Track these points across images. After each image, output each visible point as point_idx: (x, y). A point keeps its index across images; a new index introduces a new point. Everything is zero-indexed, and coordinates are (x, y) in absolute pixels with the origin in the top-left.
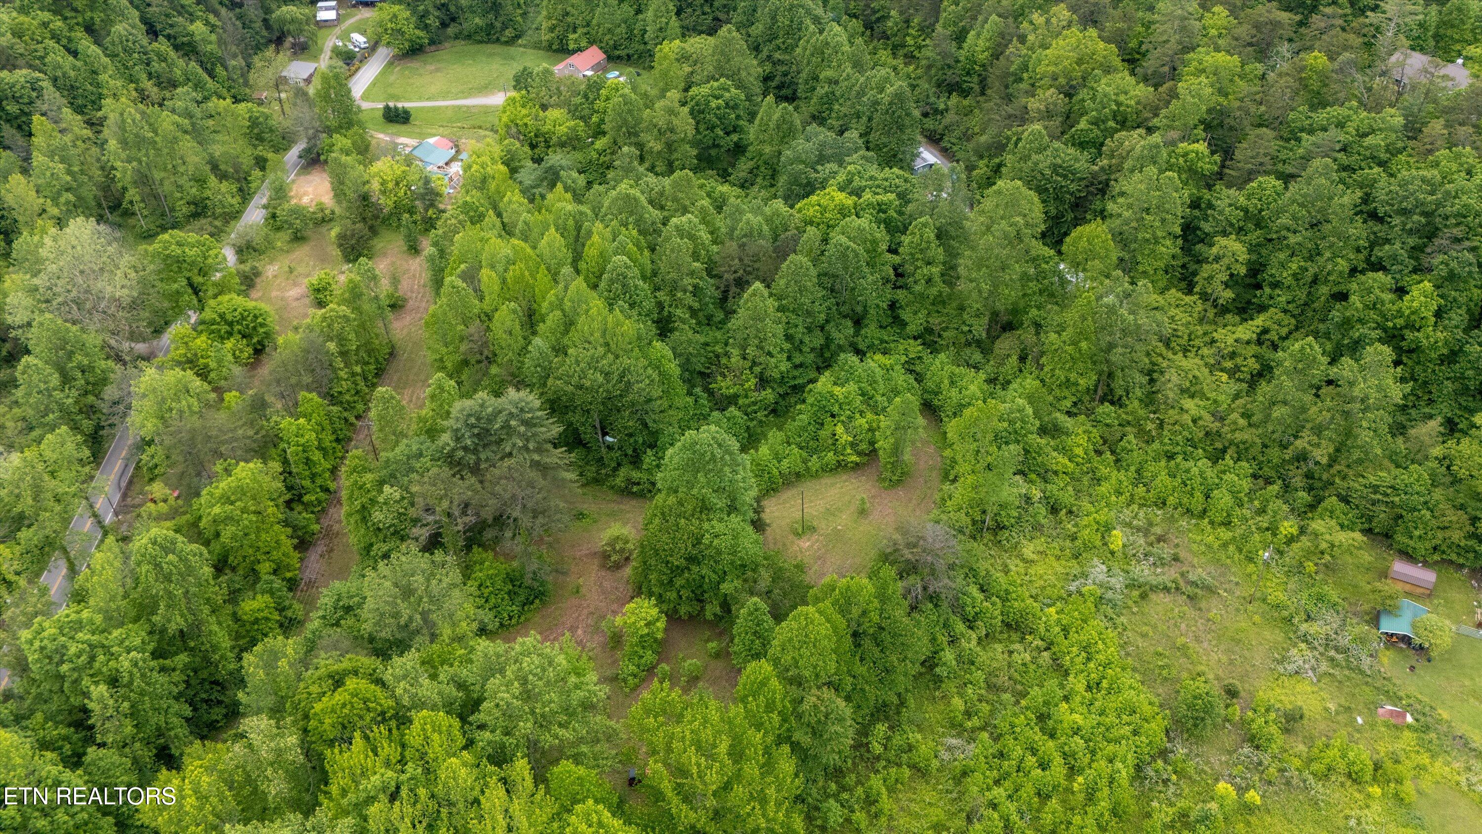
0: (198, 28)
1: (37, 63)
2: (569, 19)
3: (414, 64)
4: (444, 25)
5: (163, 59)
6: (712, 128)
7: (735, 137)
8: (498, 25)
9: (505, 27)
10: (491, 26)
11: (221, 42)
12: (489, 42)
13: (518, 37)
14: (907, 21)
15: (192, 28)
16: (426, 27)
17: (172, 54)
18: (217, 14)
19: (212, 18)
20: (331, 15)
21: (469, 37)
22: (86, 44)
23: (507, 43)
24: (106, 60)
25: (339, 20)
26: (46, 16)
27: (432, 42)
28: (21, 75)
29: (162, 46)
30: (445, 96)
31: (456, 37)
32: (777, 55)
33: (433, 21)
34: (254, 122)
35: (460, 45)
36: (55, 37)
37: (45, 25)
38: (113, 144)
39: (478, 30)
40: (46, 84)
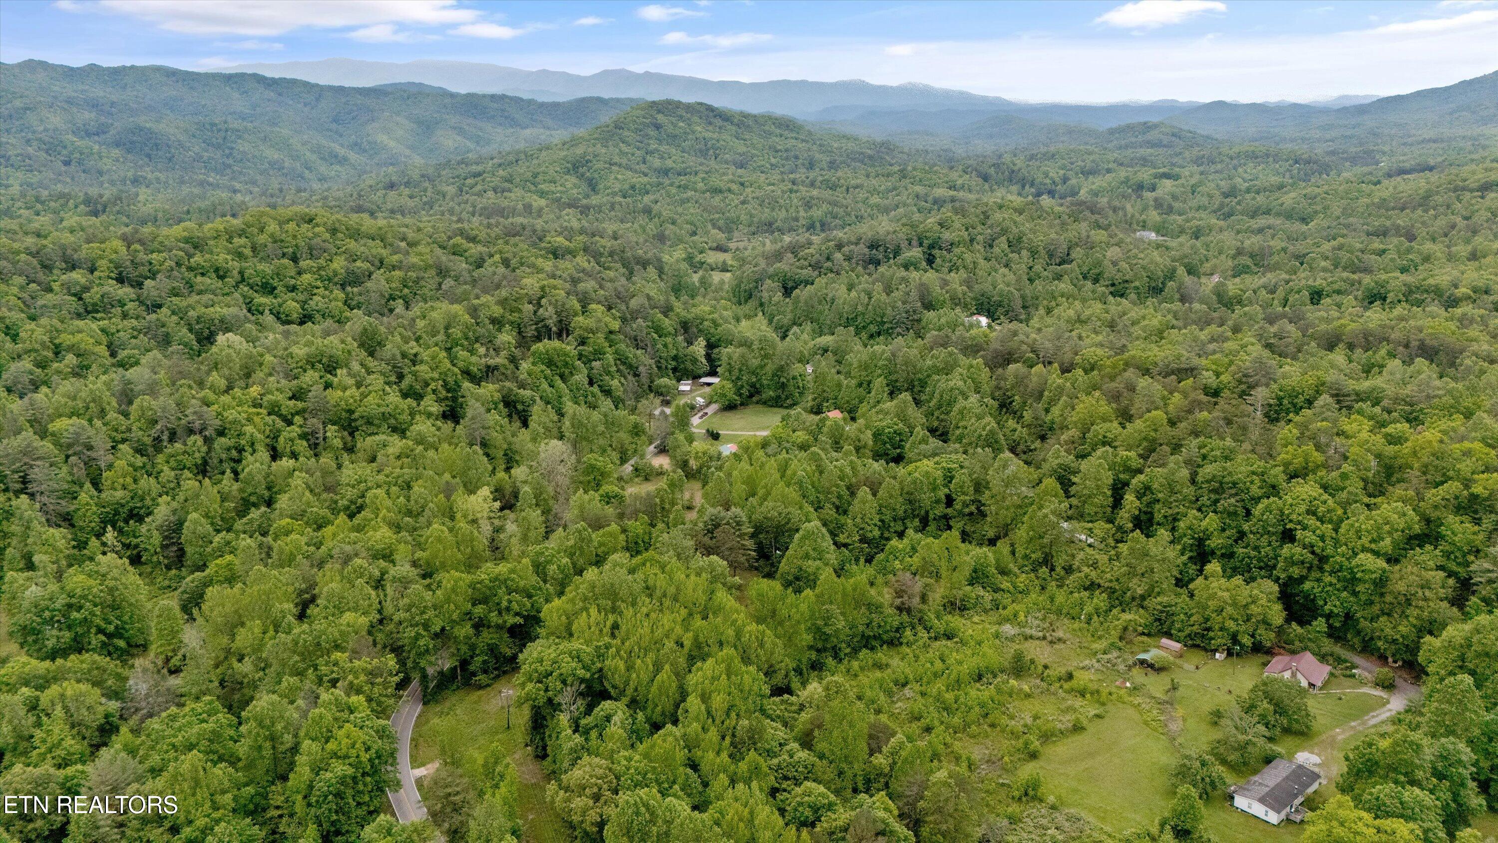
0: (615, 383)
1: (536, 388)
2: (825, 394)
3: (729, 414)
4: (751, 396)
5: (594, 396)
6: (885, 443)
7: (898, 451)
8: (783, 397)
9: (787, 398)
10: (779, 397)
11: (625, 391)
12: (777, 406)
13: (794, 405)
14: (1025, 403)
15: (611, 383)
16: (741, 395)
17: (599, 394)
18: (625, 378)
19: (623, 380)
20: (688, 388)
21: (765, 403)
22: (558, 382)
23: (787, 408)
24: (567, 391)
25: (691, 391)
26: (544, 367)
27: (742, 404)
28: (527, 393)
29: (595, 389)
30: (742, 429)
31: (757, 403)
32: (942, 417)
33: (745, 392)
34: (636, 426)
35: (760, 408)
36: (546, 378)
37: (542, 371)
38: (568, 423)
39: (771, 398)
40: (538, 399)
